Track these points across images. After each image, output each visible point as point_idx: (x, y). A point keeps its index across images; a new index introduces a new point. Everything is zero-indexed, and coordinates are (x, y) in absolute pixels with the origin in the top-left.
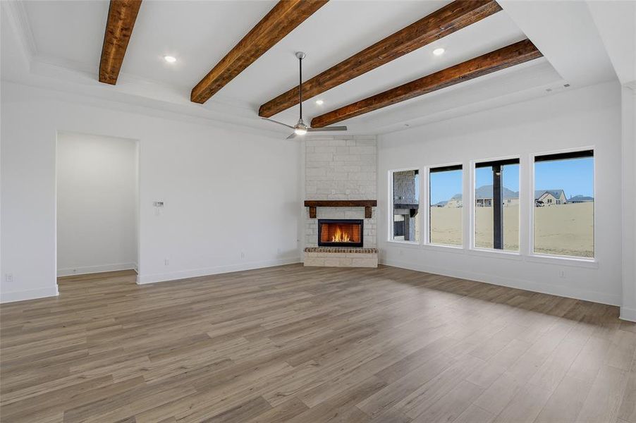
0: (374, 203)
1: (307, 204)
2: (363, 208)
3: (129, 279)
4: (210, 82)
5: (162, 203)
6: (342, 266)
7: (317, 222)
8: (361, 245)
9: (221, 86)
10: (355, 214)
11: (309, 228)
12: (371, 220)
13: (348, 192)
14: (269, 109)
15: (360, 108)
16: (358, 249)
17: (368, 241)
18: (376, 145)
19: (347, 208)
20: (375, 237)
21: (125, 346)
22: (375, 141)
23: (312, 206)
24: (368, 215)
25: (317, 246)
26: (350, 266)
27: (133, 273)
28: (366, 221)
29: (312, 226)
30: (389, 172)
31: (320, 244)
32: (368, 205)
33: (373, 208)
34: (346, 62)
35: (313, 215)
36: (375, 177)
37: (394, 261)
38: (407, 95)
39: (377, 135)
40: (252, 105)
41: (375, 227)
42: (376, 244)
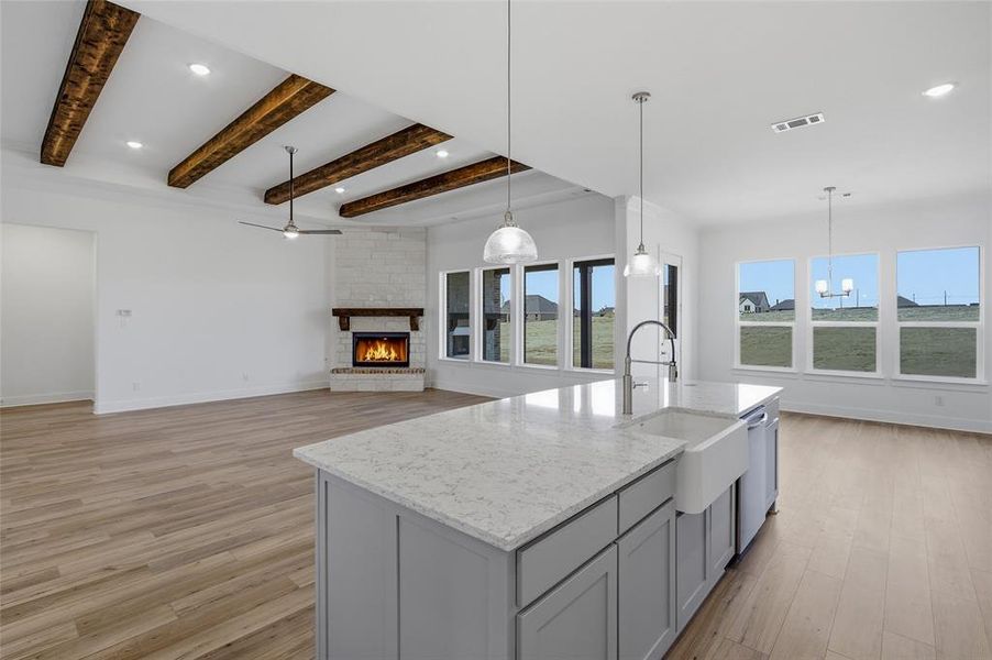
0: (420, 312)
1: (336, 312)
2: (409, 318)
3: (85, 410)
4: (189, 168)
5: (128, 312)
6: (379, 389)
7: (351, 335)
8: (406, 364)
9: (201, 174)
10: (399, 325)
11: (340, 343)
12: (418, 333)
13: (389, 297)
14: (275, 195)
15: (389, 199)
16: (403, 369)
17: (416, 358)
18: (426, 240)
19: (387, 318)
20: (424, 355)
21: (74, 462)
22: (425, 235)
23: (344, 316)
24: (415, 327)
25: (351, 366)
26: (389, 390)
27: (90, 403)
28: (412, 334)
29: (344, 341)
30: (441, 274)
31: (356, 364)
32: (414, 315)
33: (421, 319)
34: (346, 158)
35: (345, 327)
36: (424, 278)
37: (446, 383)
38: (433, 190)
39: (426, 228)
40: (256, 191)
41: (424, 341)
42: (426, 363)
